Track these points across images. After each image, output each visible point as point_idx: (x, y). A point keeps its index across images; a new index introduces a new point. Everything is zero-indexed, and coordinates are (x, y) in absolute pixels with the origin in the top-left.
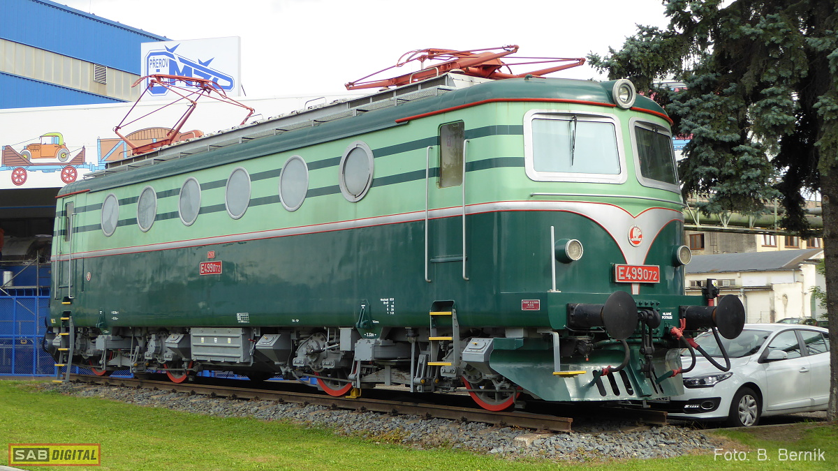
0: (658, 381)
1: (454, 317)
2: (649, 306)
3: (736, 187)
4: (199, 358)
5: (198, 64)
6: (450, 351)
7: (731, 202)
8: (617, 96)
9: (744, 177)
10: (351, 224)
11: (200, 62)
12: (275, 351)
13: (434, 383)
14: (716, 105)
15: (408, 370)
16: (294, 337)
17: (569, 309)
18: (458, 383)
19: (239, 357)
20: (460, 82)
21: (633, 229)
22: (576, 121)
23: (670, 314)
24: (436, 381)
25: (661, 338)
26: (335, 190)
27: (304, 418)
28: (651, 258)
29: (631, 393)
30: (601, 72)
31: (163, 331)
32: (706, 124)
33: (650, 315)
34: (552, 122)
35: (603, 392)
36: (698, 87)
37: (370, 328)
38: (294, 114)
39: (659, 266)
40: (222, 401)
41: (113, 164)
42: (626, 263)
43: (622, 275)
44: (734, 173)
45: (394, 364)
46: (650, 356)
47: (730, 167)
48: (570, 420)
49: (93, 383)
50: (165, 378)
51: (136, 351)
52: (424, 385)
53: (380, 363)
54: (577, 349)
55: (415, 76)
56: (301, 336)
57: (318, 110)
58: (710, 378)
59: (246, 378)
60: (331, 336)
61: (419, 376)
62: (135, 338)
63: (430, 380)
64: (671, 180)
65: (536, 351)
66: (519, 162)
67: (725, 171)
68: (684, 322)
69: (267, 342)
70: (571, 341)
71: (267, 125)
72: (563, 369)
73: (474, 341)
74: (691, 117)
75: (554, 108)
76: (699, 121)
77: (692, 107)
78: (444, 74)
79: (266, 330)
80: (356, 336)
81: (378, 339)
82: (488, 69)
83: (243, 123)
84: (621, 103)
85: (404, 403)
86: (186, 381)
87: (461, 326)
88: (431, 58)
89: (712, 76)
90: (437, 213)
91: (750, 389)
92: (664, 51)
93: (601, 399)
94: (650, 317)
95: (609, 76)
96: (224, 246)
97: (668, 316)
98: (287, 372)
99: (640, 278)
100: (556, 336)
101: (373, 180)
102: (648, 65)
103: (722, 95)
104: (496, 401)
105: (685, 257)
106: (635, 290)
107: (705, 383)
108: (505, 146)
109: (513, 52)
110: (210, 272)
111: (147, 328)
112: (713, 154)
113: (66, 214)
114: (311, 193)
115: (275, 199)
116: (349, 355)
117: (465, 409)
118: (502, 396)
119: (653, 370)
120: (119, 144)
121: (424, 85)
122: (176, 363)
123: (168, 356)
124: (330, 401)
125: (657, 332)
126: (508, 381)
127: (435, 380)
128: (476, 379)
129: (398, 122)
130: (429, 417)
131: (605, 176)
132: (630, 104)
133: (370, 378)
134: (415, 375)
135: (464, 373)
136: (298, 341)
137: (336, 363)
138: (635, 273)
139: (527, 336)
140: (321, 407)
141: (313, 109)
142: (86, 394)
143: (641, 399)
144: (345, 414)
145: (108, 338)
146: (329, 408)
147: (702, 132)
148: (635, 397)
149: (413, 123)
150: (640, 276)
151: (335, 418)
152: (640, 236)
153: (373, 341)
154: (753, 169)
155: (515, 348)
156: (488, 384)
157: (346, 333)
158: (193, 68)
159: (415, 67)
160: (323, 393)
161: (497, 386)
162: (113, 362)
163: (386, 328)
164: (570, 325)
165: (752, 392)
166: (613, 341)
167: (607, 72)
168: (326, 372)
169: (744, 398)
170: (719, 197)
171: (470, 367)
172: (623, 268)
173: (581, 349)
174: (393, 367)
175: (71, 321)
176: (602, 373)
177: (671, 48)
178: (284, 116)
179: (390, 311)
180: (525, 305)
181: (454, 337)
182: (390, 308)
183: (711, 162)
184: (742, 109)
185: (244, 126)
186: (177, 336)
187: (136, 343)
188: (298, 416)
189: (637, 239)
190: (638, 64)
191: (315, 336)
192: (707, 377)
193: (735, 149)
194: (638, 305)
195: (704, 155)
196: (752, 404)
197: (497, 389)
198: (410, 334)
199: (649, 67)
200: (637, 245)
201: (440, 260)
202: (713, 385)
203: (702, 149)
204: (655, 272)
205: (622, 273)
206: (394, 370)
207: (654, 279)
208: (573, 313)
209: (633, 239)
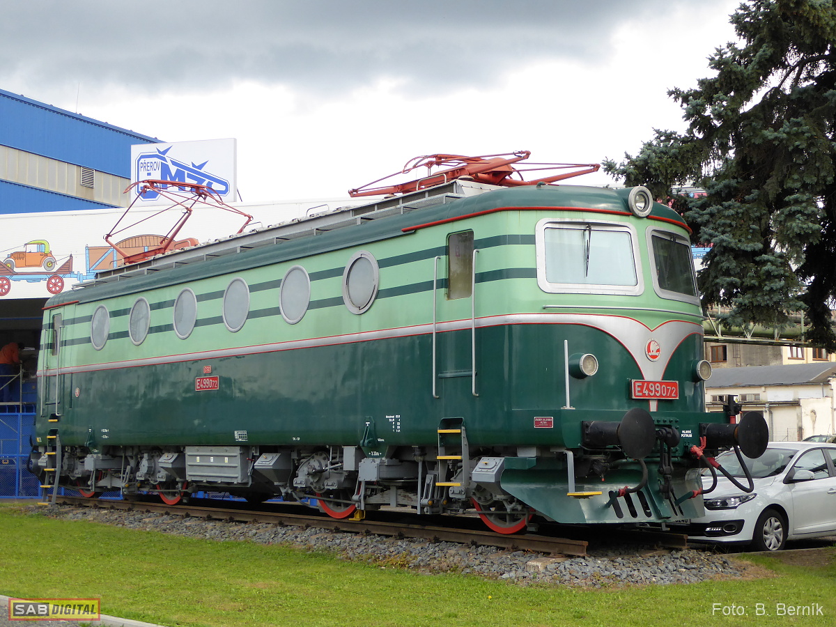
0: (678, 502)
1: (463, 435)
2: (668, 423)
3: (759, 299)
4: (194, 479)
5: (191, 167)
6: (459, 470)
7: (753, 314)
8: (633, 204)
9: (767, 288)
10: (355, 337)
11: (194, 165)
12: (275, 471)
13: (442, 505)
14: (737, 213)
15: (414, 490)
16: (294, 456)
17: (584, 427)
18: (467, 504)
19: (236, 478)
20: (468, 190)
21: (650, 343)
22: (590, 230)
23: (690, 432)
24: (445, 502)
25: (681, 457)
26: (338, 301)
27: (305, 542)
28: (670, 373)
29: (649, 515)
30: (617, 180)
31: (156, 451)
32: (727, 232)
33: (669, 433)
34: (565, 231)
35: (620, 514)
36: (718, 194)
37: (375, 446)
38: (295, 222)
39: (677, 382)
40: (218, 524)
41: (103, 274)
42: (643, 379)
43: (639, 391)
44: (757, 284)
45: (400, 485)
46: (668, 476)
47: (753, 278)
48: (586, 543)
49: (81, 506)
50: (157, 499)
51: (127, 471)
52: (432, 506)
53: (386, 484)
54: (593, 469)
55: (421, 182)
56: (302, 455)
57: (320, 217)
58: (733, 500)
59: (243, 500)
60: (334, 455)
61: (427, 497)
62: (126, 457)
63: (438, 501)
64: (690, 292)
65: (549, 471)
66: (531, 273)
67: (747, 282)
68: (704, 441)
69: (266, 462)
70: (586, 460)
71: (267, 234)
72: (577, 490)
73: (484, 460)
74: (711, 225)
75: (567, 217)
76: (720, 230)
77: (712, 215)
78: (454, 181)
79: (265, 449)
80: (361, 455)
81: (384, 459)
82: (498, 175)
83: (241, 231)
84: (637, 212)
85: (411, 526)
86: (180, 503)
87: (470, 445)
88: (438, 164)
89: (733, 182)
90: (445, 326)
91: (775, 511)
92: (683, 157)
93: (618, 521)
94: (669, 436)
95: (625, 183)
96: (221, 360)
97: (687, 434)
98: (287, 493)
99: (658, 395)
100: (570, 455)
101: (378, 291)
102: (666, 171)
103: (743, 202)
104: (507, 523)
105: (705, 373)
106: (653, 407)
107: (727, 504)
108: (515, 256)
109: (524, 158)
110: (206, 388)
111: (139, 446)
112: (734, 264)
113: (53, 327)
114: (313, 305)
115: (276, 311)
116: (353, 475)
117: (474, 532)
118: (514, 518)
119: (672, 491)
120: (109, 252)
121: (431, 192)
122: (169, 484)
123: (161, 476)
124: (332, 523)
125: (677, 450)
126: (520, 502)
127: (443, 501)
128: (486, 500)
129: (404, 231)
130: (437, 540)
131: (621, 288)
132: (647, 212)
133: (375, 499)
134: (422, 496)
135: (474, 494)
136: (299, 460)
137: (339, 483)
138: (653, 389)
139: (539, 455)
140: (323, 530)
141: (315, 217)
142: (74, 517)
143: (659, 521)
144: (348, 537)
145: (97, 457)
146: (331, 531)
147: (723, 241)
148: (653, 519)
149: (421, 233)
150: (658, 392)
151: (338, 541)
152: (658, 351)
153: (378, 461)
154: (777, 280)
155: (527, 467)
156: (500, 505)
157: (349, 452)
158: (186, 172)
159: (422, 173)
160: (325, 515)
161: (509, 508)
162: (102, 483)
163: (391, 447)
164: (585, 444)
165: (776, 513)
166: (630, 460)
167: (623, 179)
168: (329, 492)
169: (768, 521)
170: (740, 309)
171: (481, 488)
172: (640, 384)
173: (597, 469)
174: (399, 488)
175: (58, 439)
176: (619, 494)
177: (690, 154)
178: (284, 224)
179: (396, 427)
180: (538, 423)
181: (463, 457)
182: (396, 425)
183: (732, 272)
184: (765, 217)
185: (242, 234)
186: (170, 455)
187: (127, 463)
188: (299, 539)
189: (654, 353)
190: (656, 170)
191: (317, 455)
192: (730, 498)
193: (757, 259)
194: (656, 423)
195: (725, 265)
196: (778, 528)
197: (508, 510)
198: (417, 453)
199: (667, 174)
200: (655, 360)
201: (448, 375)
202: (735, 507)
203: (723, 259)
204: (673, 388)
205: (639, 389)
206: (400, 491)
207: (673, 395)
208: (588, 431)
209: (650, 354)
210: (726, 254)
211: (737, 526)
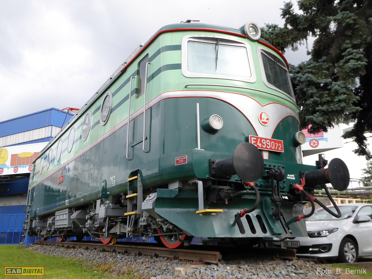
0: (287, 225)
4: (57, 227)
12: (77, 219)
13: (141, 231)
17: (211, 163)
19: (67, 224)
21: (261, 114)
23: (293, 176)
26: (99, 122)
28: (277, 134)
29: (265, 232)
33: (277, 171)
35: (242, 231)
37: (107, 197)
39: (282, 141)
42: (257, 135)
45: (121, 220)
46: (278, 203)
47: (327, 97)
48: (218, 254)
52: (133, 232)
54: (218, 195)
61: (131, 226)
63: (139, 229)
66: (178, 66)
68: (303, 181)
70: (214, 189)
81: (110, 204)
84: (250, 36)
87: (143, 186)
91: (350, 239)
93: (240, 236)
94: (277, 173)
97: (291, 177)
99: (269, 147)
100: (200, 183)
101: (111, 109)
105: (302, 139)
106: (266, 155)
107: (321, 234)
110: (60, 182)
114: (91, 128)
117: (157, 248)
119: (282, 215)
124: (103, 247)
125: (284, 187)
127: (142, 229)
128: (157, 225)
129: (121, 72)
130: (141, 254)
132: (257, 38)
133: (112, 231)
135: (150, 221)
137: (100, 223)
138: (265, 143)
139: (181, 186)
145: (37, 221)
148: (268, 235)
152: (268, 119)
153: (107, 205)
155: (173, 196)
157: (98, 203)
161: (164, 227)
163: (113, 196)
166: (249, 191)
172: (255, 139)
173: (222, 195)
174: (120, 222)
175: (29, 215)
176: (241, 215)
179: (113, 184)
180: (178, 162)
181: (140, 194)
182: (113, 182)
189: (265, 121)
192: (322, 231)
196: (352, 249)
200: (265, 125)
201: (135, 144)
202: (326, 236)
203: (309, 89)
204: (280, 145)
205: (255, 142)
206: (122, 224)
207: (279, 149)
208: (214, 166)
209: (261, 120)
210: (311, 86)
211: (328, 247)
